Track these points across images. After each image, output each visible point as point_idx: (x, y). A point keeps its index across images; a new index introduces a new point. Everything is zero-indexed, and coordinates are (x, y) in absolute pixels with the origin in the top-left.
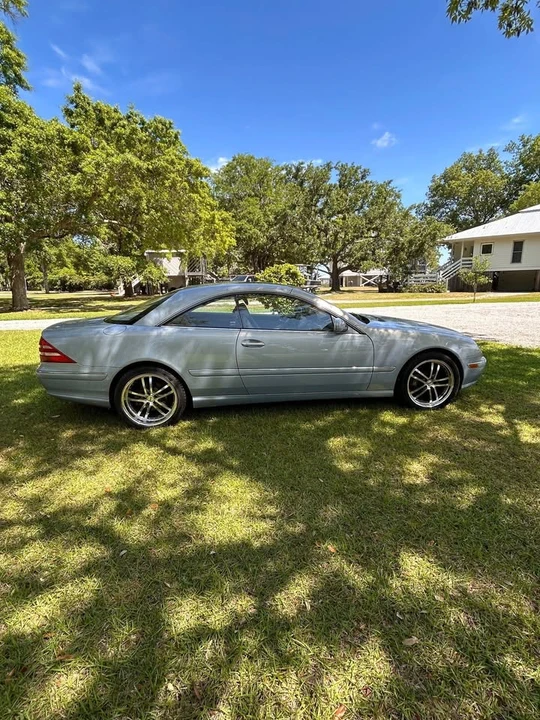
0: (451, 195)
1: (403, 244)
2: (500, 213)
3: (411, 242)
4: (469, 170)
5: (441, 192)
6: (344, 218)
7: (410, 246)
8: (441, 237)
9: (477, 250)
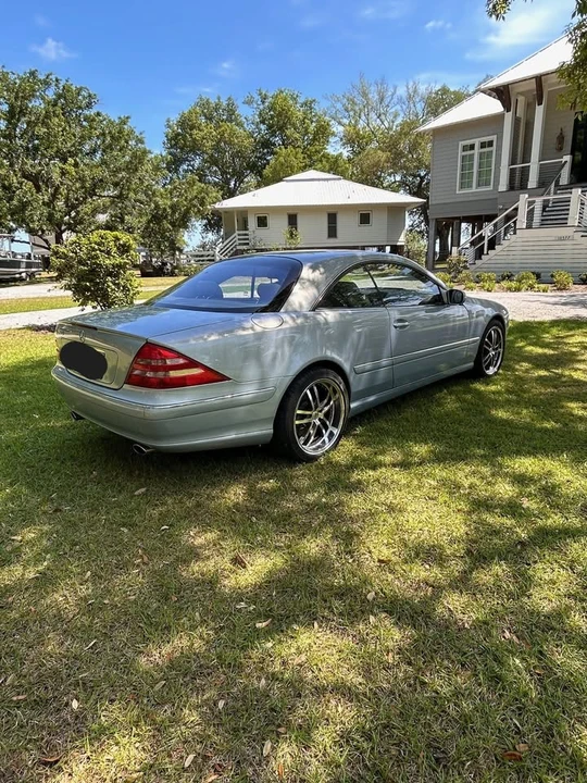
0: (195, 148)
1: (165, 209)
2: (251, 179)
3: (174, 207)
4: (209, 118)
5: (182, 143)
6: (76, 165)
7: (174, 212)
8: (210, 204)
9: (252, 223)
